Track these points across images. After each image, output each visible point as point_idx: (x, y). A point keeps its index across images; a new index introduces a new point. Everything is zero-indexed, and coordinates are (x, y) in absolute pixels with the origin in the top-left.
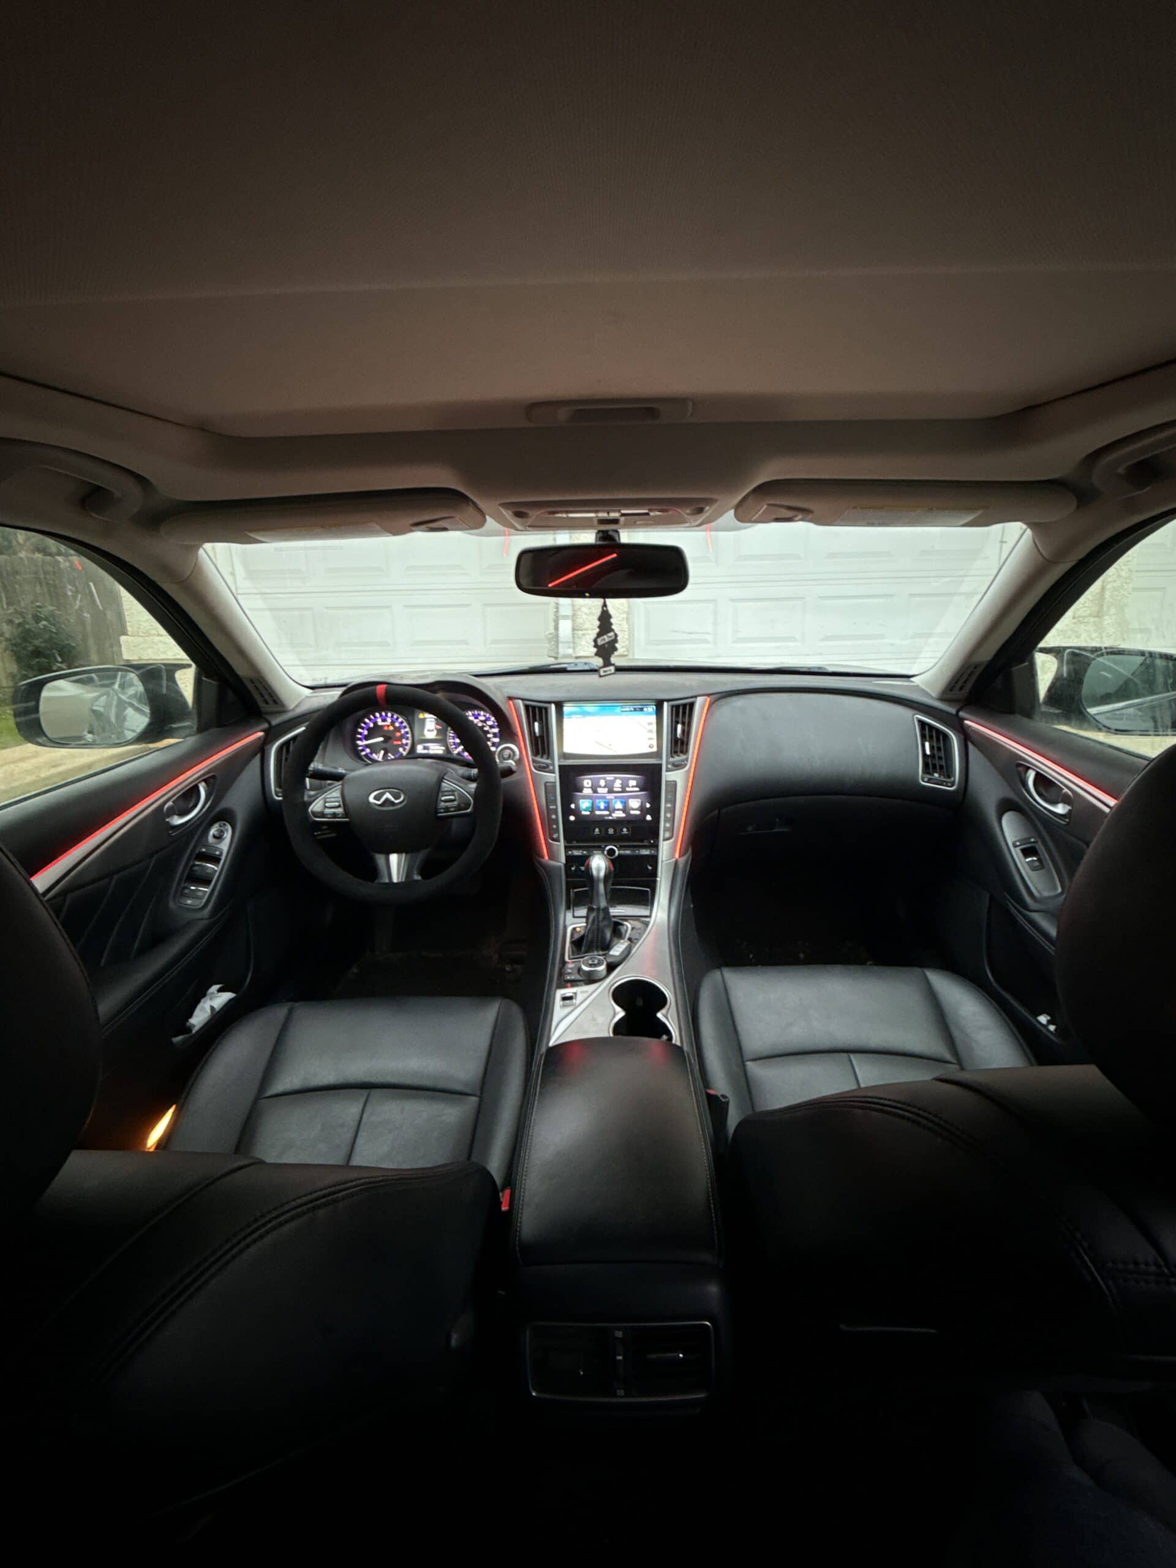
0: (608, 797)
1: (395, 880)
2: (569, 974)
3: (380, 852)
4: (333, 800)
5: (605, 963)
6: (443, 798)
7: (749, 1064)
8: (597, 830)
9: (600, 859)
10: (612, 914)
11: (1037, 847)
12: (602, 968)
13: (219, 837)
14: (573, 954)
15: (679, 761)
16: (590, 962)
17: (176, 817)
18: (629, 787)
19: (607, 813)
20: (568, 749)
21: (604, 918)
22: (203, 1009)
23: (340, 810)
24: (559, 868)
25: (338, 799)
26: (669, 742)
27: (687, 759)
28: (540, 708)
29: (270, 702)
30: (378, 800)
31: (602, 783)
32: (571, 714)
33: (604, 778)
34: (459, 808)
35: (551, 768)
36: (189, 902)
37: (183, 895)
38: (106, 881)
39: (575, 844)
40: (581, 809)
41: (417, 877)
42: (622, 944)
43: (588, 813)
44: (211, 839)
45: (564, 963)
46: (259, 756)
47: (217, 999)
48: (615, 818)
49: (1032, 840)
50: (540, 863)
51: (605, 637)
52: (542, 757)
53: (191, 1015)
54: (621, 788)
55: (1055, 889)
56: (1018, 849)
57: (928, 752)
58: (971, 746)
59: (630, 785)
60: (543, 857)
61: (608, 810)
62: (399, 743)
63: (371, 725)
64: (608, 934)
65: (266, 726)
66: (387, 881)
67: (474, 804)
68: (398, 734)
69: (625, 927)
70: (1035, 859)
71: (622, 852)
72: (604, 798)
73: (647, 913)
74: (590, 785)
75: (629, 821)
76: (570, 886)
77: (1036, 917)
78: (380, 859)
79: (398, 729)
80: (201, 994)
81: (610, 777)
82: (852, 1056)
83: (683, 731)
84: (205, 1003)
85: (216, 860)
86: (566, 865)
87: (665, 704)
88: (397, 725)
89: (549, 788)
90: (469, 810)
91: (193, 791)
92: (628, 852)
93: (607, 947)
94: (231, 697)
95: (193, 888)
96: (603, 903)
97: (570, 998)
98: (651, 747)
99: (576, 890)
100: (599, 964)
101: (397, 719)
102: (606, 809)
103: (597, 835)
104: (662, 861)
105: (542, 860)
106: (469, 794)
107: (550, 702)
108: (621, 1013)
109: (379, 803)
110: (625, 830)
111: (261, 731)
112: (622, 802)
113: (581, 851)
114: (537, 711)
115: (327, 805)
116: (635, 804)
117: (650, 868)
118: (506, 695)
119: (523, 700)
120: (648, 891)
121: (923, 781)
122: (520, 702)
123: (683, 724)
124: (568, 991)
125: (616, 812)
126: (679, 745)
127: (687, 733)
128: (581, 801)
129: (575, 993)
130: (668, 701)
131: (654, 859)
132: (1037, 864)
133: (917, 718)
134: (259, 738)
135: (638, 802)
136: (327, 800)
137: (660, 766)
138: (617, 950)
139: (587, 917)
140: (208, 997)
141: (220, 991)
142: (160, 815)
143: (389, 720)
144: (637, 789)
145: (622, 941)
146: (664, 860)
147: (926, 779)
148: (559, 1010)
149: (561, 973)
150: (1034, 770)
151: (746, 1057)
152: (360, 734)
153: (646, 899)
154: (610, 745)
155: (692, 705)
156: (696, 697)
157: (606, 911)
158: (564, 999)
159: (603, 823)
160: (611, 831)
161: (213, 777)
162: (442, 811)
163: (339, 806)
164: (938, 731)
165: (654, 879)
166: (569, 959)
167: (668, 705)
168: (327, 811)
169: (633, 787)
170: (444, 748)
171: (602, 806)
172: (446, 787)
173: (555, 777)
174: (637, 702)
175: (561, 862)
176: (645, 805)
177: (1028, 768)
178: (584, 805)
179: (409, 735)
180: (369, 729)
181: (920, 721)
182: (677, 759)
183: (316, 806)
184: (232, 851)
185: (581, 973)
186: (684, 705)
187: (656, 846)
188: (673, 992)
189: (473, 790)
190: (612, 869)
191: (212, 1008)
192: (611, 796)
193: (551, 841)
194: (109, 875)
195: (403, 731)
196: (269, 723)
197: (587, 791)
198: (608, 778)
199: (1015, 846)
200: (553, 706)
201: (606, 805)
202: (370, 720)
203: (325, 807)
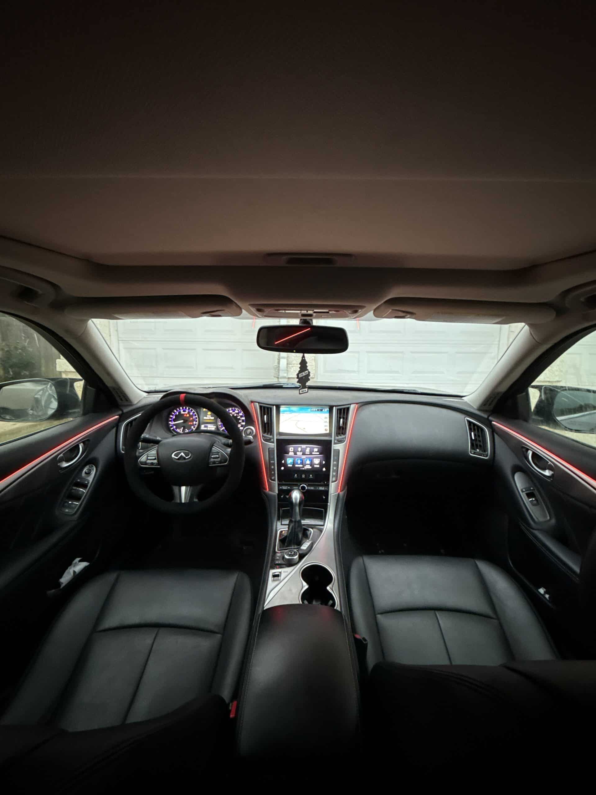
0: (302, 457)
1: (183, 501)
2: (277, 560)
3: (176, 485)
4: (152, 455)
5: (298, 554)
6: (212, 456)
7: (379, 616)
8: (296, 475)
9: (297, 492)
10: (303, 523)
11: (534, 492)
12: (296, 557)
13: (88, 473)
14: (280, 547)
15: (341, 439)
16: (290, 553)
17: (64, 463)
18: (314, 452)
19: (301, 466)
20: (282, 430)
21: (298, 526)
22: (69, 573)
23: (156, 461)
24: (275, 495)
25: (155, 455)
26: (336, 428)
27: (345, 438)
28: (268, 408)
29: (123, 399)
30: (177, 457)
31: (300, 449)
32: (284, 411)
33: (301, 447)
34: (220, 462)
35: (272, 440)
36: (67, 510)
37: (64, 506)
38: (19, 499)
39: (284, 483)
40: (288, 464)
41: (196, 500)
42: (308, 542)
43: (291, 466)
44: (83, 474)
45: (275, 552)
46: (115, 428)
47: (79, 566)
48: (306, 469)
49: (532, 488)
50: (264, 493)
51: (303, 373)
52: (267, 434)
53: (61, 577)
54: (310, 452)
55: (547, 517)
56: (524, 493)
57: (473, 438)
58: (496, 436)
59: (315, 451)
60: (266, 490)
61: (302, 464)
62: (192, 423)
63: (177, 413)
64: (300, 536)
65: (120, 412)
66: (179, 501)
67: (229, 459)
68: (191, 419)
69: (310, 532)
70: (534, 499)
71: (309, 488)
72: (301, 457)
73: (322, 523)
74: (293, 450)
75: (313, 471)
76: (280, 506)
77: (536, 533)
78: (176, 489)
79: (192, 416)
80: (69, 564)
81: (304, 446)
82: (437, 613)
83: (343, 422)
84: (70, 569)
85: (85, 486)
86: (278, 494)
87: (334, 408)
88: (191, 414)
89: (270, 451)
90: (226, 464)
91: (77, 447)
92: (312, 488)
93: (300, 544)
94: (102, 397)
95: (70, 502)
96: (298, 518)
97: (278, 576)
98: (326, 430)
99: (283, 509)
100: (295, 554)
101: (192, 410)
102: (302, 463)
103: (296, 478)
104: (331, 494)
105: (265, 491)
106: (227, 455)
107: (273, 405)
108: (306, 586)
109: (177, 458)
110: (311, 476)
111: (117, 415)
112: (310, 460)
113: (287, 487)
114: (266, 410)
115: (149, 458)
116: (317, 461)
117: (324, 497)
118: (250, 400)
119: (259, 403)
120: (322, 511)
121: (471, 453)
122: (257, 404)
123: (343, 418)
124: (276, 571)
125: (307, 466)
126: (341, 430)
127: (345, 423)
128: (288, 459)
129: (280, 573)
130: (335, 406)
131: (326, 493)
132: (535, 502)
133: (466, 419)
134: (116, 419)
135: (319, 460)
136: (149, 455)
137: (331, 441)
138: (305, 547)
139: (289, 525)
140: (72, 566)
141: (80, 561)
142: (55, 461)
143: (187, 411)
144: (318, 453)
145: (308, 540)
146: (332, 493)
147: (473, 453)
148: (271, 583)
149: (273, 560)
150: (531, 450)
151: (376, 613)
152: (171, 418)
153: (322, 516)
154: (304, 429)
155: (348, 409)
156: (350, 404)
157: (299, 522)
158: (274, 576)
159: (299, 471)
160: (303, 476)
161: (88, 440)
162: (212, 463)
163: (155, 459)
164: (478, 426)
165: (326, 504)
166: (278, 550)
167: (335, 408)
168: (148, 461)
169: (316, 452)
170: (215, 427)
171: (299, 462)
172: (215, 450)
173: (274, 445)
174: (319, 406)
175: (276, 493)
176: (323, 462)
177: (528, 450)
178: (289, 461)
179: (197, 420)
180: (176, 416)
181: (469, 421)
182: (340, 437)
183: (143, 459)
184: (94, 482)
185: (284, 560)
186: (344, 409)
187: (327, 485)
188: (336, 574)
189: (229, 452)
190: (303, 498)
191: (74, 572)
192: (304, 457)
193: (270, 481)
194: (21, 496)
195: (194, 417)
196: (122, 411)
197: (291, 454)
198: (303, 447)
199: (522, 492)
200: (275, 407)
201: (301, 461)
202: (177, 411)
203: (148, 459)
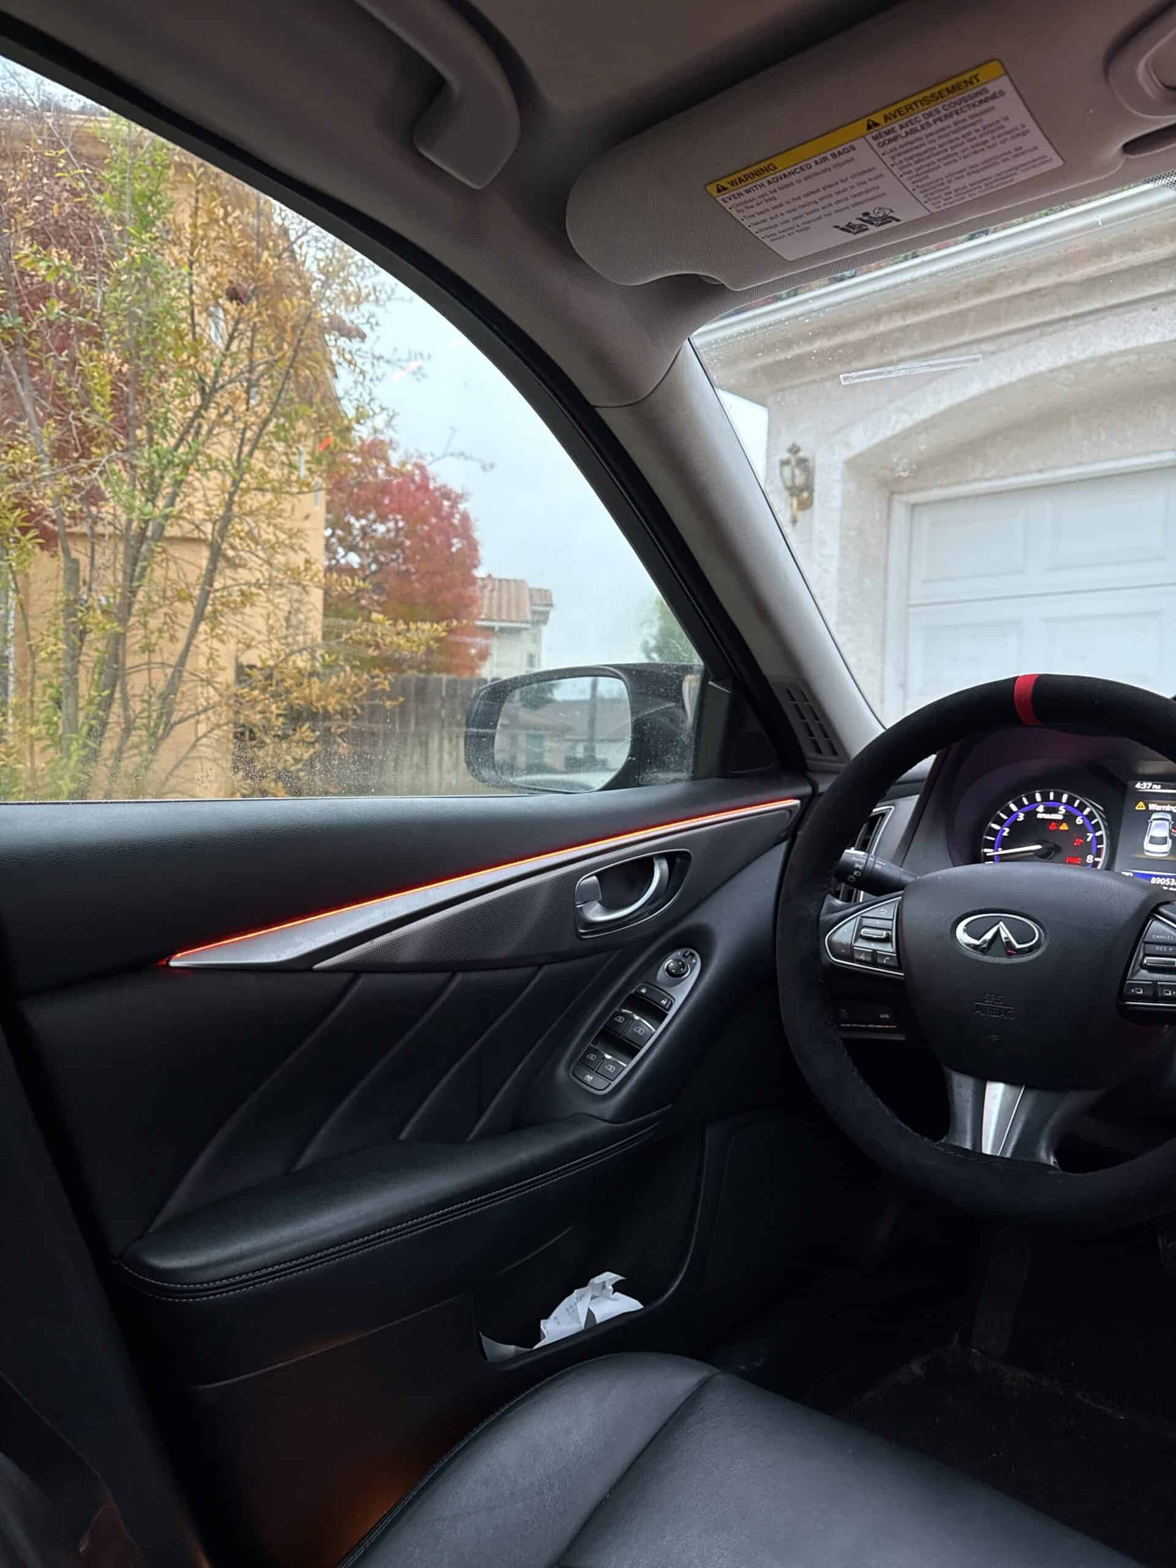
1: (987, 1149)
3: (963, 1070)
4: (878, 923)
6: (1147, 961)
13: (676, 975)
17: (594, 905)
22: (573, 1310)
23: (889, 949)
25: (888, 924)
29: (823, 746)
30: (978, 939)
36: (589, 1078)
37: (585, 1065)
38: (440, 978)
41: (1045, 1158)
44: (661, 974)
46: (784, 845)
47: (607, 1301)
53: (548, 1311)
63: (1021, 817)
65: (807, 790)
66: (968, 1145)
68: (1078, 842)
78: (962, 1087)
79: (1081, 831)
84: (580, 1298)
85: (657, 1014)
88: (1079, 820)
94: (753, 725)
95: (604, 1055)
101: (1082, 807)
109: (977, 942)
111: (795, 798)
115: (864, 933)
134: (789, 809)
136: (866, 922)
140: (587, 1291)
141: (617, 1287)
142: (567, 892)
143: (1062, 810)
152: (994, 833)
161: (686, 856)
162: (1142, 992)
163: (887, 940)
168: (861, 944)
172: (1167, 933)
179: (1104, 847)
180: (1015, 826)
183: (843, 934)
184: (689, 1006)
191: (590, 1314)
194: (452, 968)
195: (1091, 835)
196: (815, 787)
202: (1020, 805)
203: (859, 936)
